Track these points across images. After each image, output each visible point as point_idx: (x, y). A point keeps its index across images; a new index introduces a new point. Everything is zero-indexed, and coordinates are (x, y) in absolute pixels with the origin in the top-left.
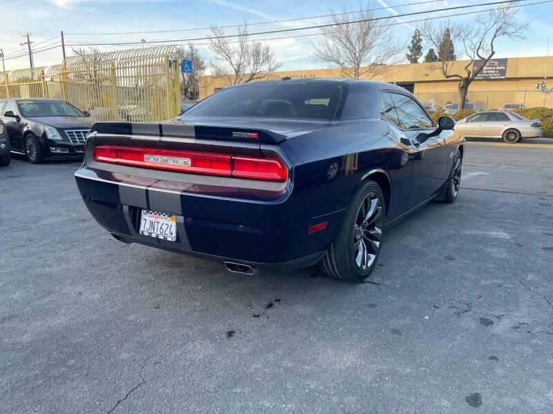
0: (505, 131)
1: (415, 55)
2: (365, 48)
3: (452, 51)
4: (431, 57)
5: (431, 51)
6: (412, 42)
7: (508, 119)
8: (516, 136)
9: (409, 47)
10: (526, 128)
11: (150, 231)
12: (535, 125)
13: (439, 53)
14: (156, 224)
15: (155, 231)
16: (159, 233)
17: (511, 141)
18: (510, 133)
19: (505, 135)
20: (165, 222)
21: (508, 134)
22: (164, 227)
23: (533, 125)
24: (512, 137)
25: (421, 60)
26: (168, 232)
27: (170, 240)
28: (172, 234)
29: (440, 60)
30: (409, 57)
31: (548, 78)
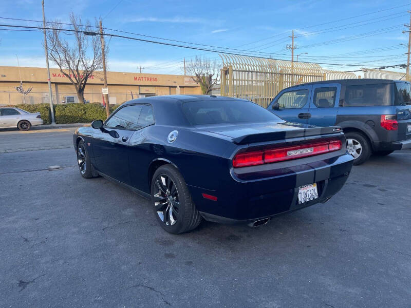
0: (19, 123)
7: (18, 113)
8: (28, 126)
10: (33, 119)
11: (305, 199)
12: (38, 117)
14: (307, 192)
16: (310, 197)
17: (24, 129)
18: (23, 123)
19: (19, 125)
20: (312, 188)
21: (21, 124)
22: (312, 192)
23: (37, 117)
24: (25, 126)
27: (316, 198)
28: (316, 194)
31: (23, 82)
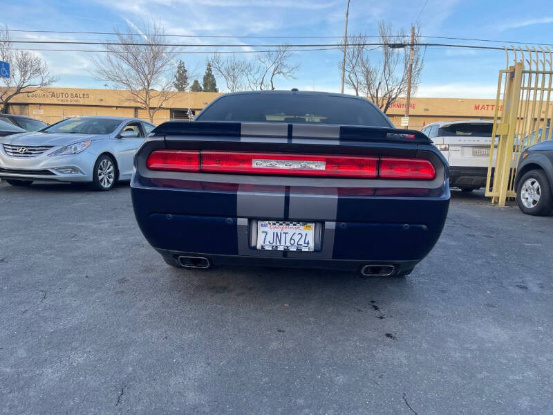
1: (181, 84)
2: (153, 72)
3: (215, 85)
4: (196, 88)
5: (196, 82)
6: (178, 72)
9: (175, 76)
11: (274, 244)
13: (203, 85)
14: (283, 236)
15: (283, 243)
16: (288, 244)
20: (298, 231)
22: (296, 238)
25: (188, 89)
26: (302, 242)
27: (307, 250)
28: (308, 243)
29: (204, 91)
30: (177, 86)
